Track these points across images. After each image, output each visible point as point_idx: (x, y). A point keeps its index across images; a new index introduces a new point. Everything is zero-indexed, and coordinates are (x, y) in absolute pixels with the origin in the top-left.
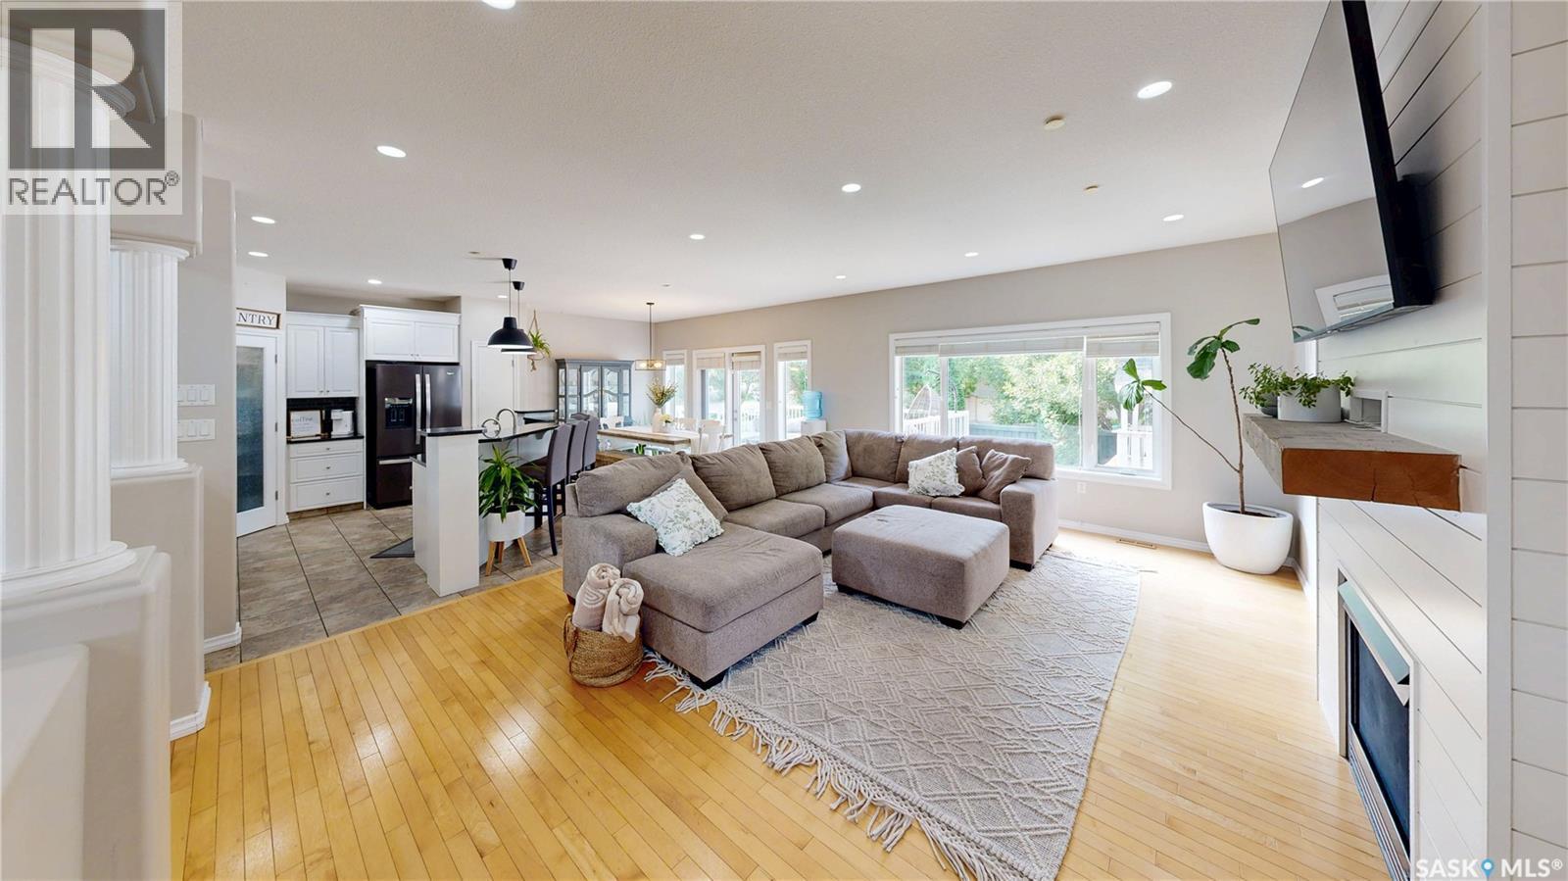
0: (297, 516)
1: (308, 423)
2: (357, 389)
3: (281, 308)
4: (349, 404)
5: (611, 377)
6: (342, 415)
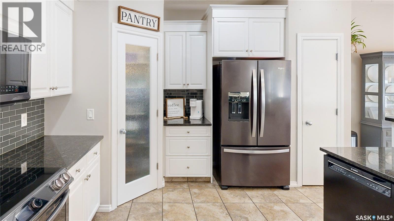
0: (171, 182)
2: (205, 83)
3: (161, 13)
6: (195, 103)
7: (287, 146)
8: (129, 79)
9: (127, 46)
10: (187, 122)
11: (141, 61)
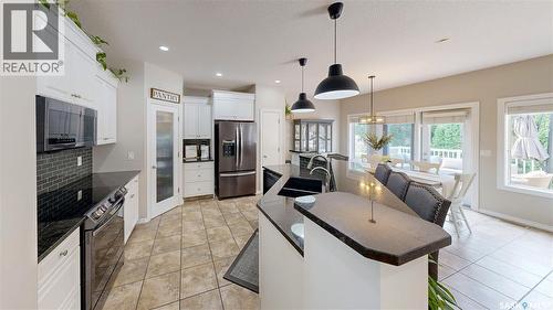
0: (188, 200)
1: (192, 151)
2: (210, 135)
3: (181, 92)
4: (206, 142)
5: (322, 128)
6: (204, 148)
7: (254, 170)
8: (159, 132)
9: (157, 112)
10: (199, 160)
11: (166, 121)
